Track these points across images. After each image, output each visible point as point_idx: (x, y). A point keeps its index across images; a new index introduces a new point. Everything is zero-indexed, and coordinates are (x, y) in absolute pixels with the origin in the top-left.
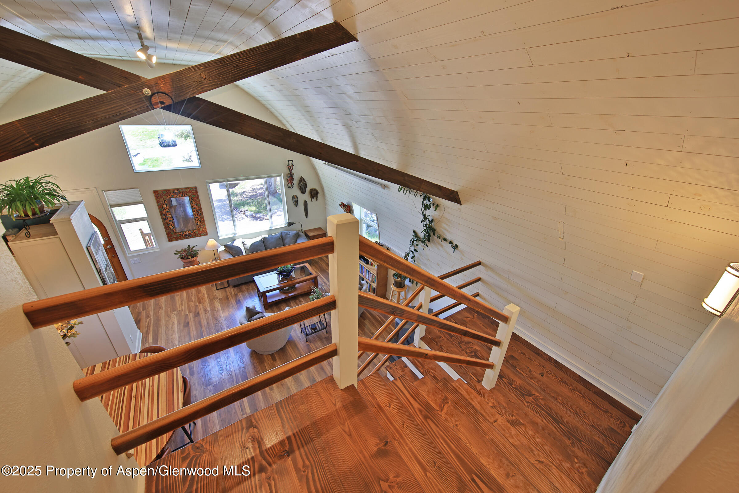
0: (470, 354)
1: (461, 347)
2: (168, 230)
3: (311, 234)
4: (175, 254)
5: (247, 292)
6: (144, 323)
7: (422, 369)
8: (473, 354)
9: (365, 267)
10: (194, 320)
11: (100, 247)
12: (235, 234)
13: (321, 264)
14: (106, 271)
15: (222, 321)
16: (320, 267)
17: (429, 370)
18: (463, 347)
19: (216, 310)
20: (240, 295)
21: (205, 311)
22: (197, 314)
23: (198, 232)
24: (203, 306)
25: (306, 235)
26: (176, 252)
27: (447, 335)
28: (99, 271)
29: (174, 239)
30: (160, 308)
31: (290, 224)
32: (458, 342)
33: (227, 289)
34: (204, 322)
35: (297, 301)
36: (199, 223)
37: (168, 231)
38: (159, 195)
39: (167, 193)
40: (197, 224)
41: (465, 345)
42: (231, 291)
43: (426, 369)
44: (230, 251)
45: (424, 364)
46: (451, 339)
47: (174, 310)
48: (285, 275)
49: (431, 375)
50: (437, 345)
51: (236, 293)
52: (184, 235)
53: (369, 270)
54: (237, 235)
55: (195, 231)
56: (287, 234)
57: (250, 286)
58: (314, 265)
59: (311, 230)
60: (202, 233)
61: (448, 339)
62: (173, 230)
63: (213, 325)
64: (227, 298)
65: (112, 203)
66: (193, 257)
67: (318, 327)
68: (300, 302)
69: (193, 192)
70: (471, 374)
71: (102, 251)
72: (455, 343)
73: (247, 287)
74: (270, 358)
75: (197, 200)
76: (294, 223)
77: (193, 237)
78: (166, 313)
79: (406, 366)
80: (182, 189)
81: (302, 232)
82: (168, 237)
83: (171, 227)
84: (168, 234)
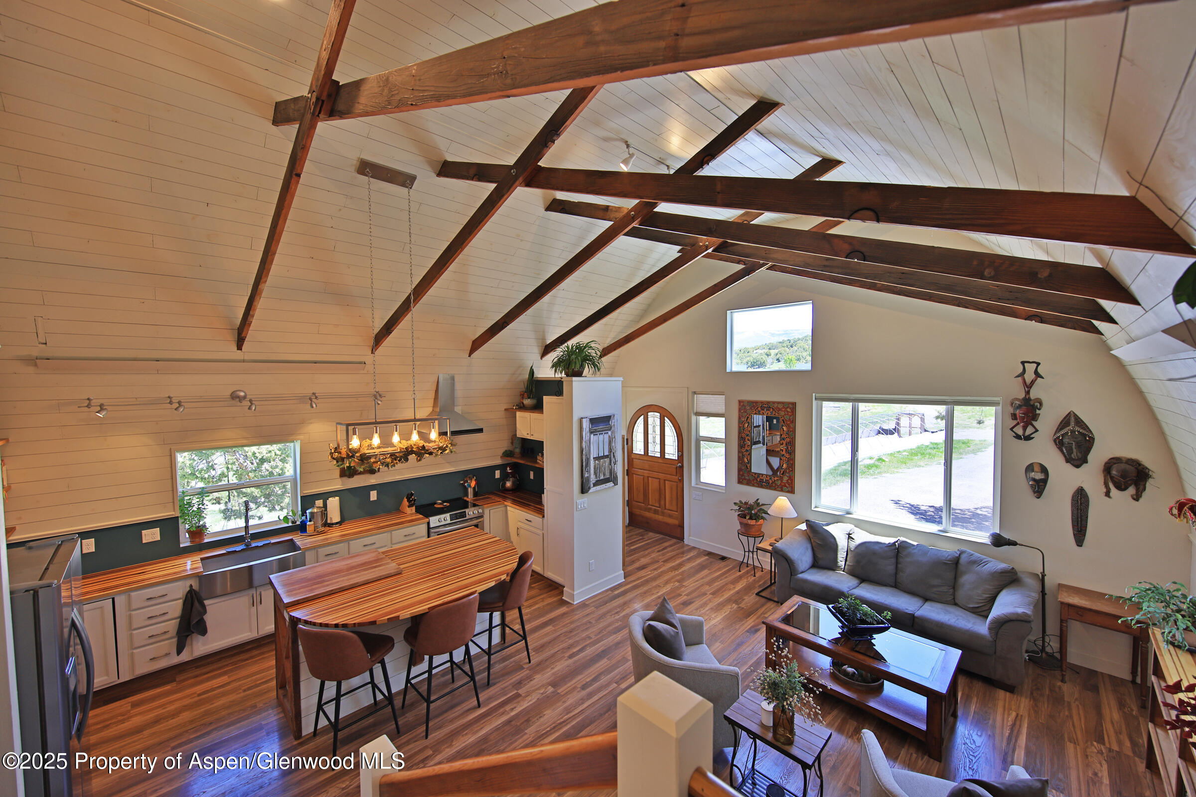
2: (741, 463)
4: (735, 504)
11: (609, 433)
12: (849, 513)
23: (779, 483)
24: (710, 600)
26: (738, 503)
29: (745, 482)
30: (676, 570)
31: (998, 541)
33: (770, 602)
36: (785, 466)
37: (740, 466)
38: (744, 407)
39: (754, 406)
40: (781, 467)
42: (772, 609)
47: (681, 581)
52: (759, 479)
54: (848, 516)
55: (776, 479)
56: (975, 563)
60: (785, 486)
62: (747, 467)
65: (700, 410)
69: (789, 410)
71: (610, 437)
75: (791, 426)
76: (1014, 544)
77: (770, 489)
78: (672, 578)
80: (774, 403)
81: (1031, 576)
82: (739, 474)
83: (746, 460)
84: (739, 470)
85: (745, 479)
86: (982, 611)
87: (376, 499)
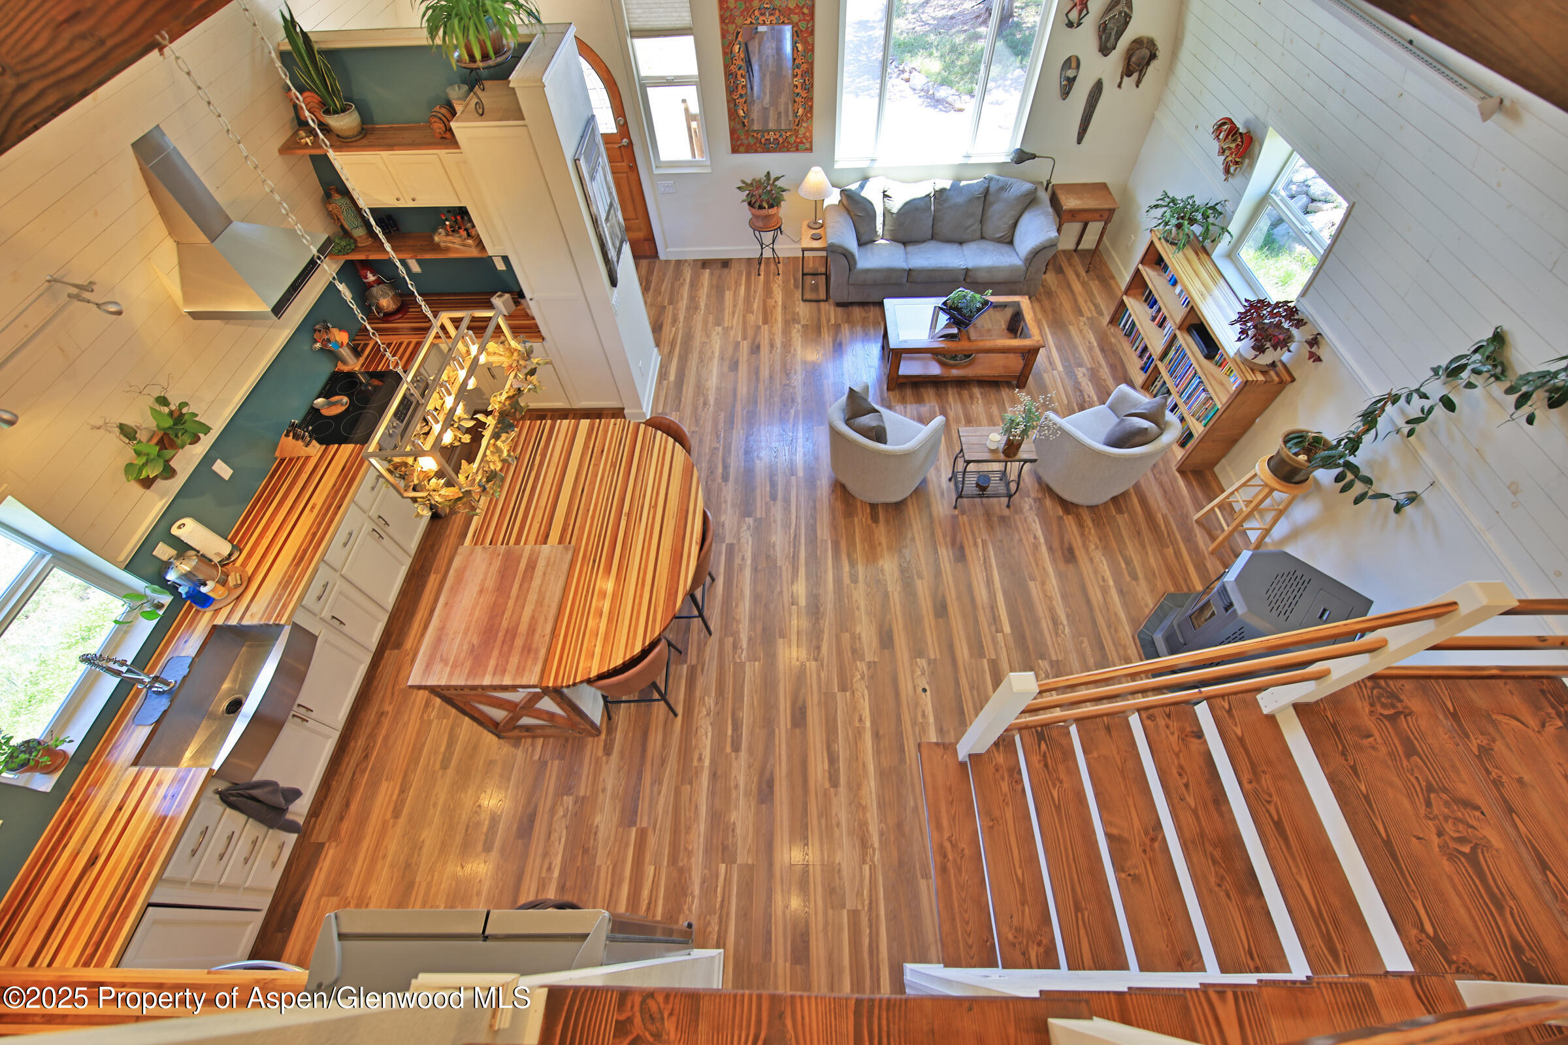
0: (1452, 845)
1: (1428, 804)
2: (735, 120)
3: (1070, 203)
4: (739, 188)
5: (862, 326)
6: (668, 332)
7: (1250, 782)
8: (1466, 849)
9: (1195, 365)
10: (748, 360)
11: (600, 160)
12: (874, 161)
13: (1061, 304)
14: (607, 219)
15: (796, 384)
16: (1053, 310)
17: (1271, 796)
18: (1438, 808)
19: (792, 351)
20: (846, 330)
21: (772, 346)
22: (755, 349)
23: (792, 140)
24: (770, 332)
25: (1055, 202)
26: (742, 185)
27: (1396, 741)
28: (595, 221)
29: (742, 149)
30: (696, 308)
31: (1022, 157)
32: (1428, 782)
33: (822, 304)
34: (765, 373)
35: (965, 393)
36: (800, 111)
37: (733, 124)
38: (731, 14)
39: (748, 10)
40: (795, 114)
41: (1447, 804)
42: (830, 311)
43: (1262, 787)
44: (850, 209)
45: (1263, 772)
46: (1405, 763)
47: (718, 323)
48: (960, 317)
49: (1270, 815)
50: (1344, 754)
51: (840, 321)
52: (763, 141)
53: (1203, 378)
54: (876, 165)
55: (788, 134)
56: (1003, 189)
57: (871, 314)
58: (1039, 301)
59: (1073, 188)
60: (801, 142)
61: (1391, 754)
62: (743, 123)
63: (778, 387)
64: (818, 330)
65: (635, 25)
66: (771, 206)
67: (995, 484)
68: (971, 397)
69: (805, 11)
70: (1418, 904)
71: (603, 169)
72: (1414, 781)
73: (864, 314)
74: (869, 511)
75: (810, 40)
76: (1034, 157)
77: (780, 151)
78: (705, 323)
79: (1199, 734)
81: (1046, 189)
82: (732, 138)
83: (741, 113)
84: (733, 132)
85: (742, 144)
86: (1009, 241)
87: (232, 471)
